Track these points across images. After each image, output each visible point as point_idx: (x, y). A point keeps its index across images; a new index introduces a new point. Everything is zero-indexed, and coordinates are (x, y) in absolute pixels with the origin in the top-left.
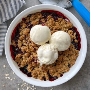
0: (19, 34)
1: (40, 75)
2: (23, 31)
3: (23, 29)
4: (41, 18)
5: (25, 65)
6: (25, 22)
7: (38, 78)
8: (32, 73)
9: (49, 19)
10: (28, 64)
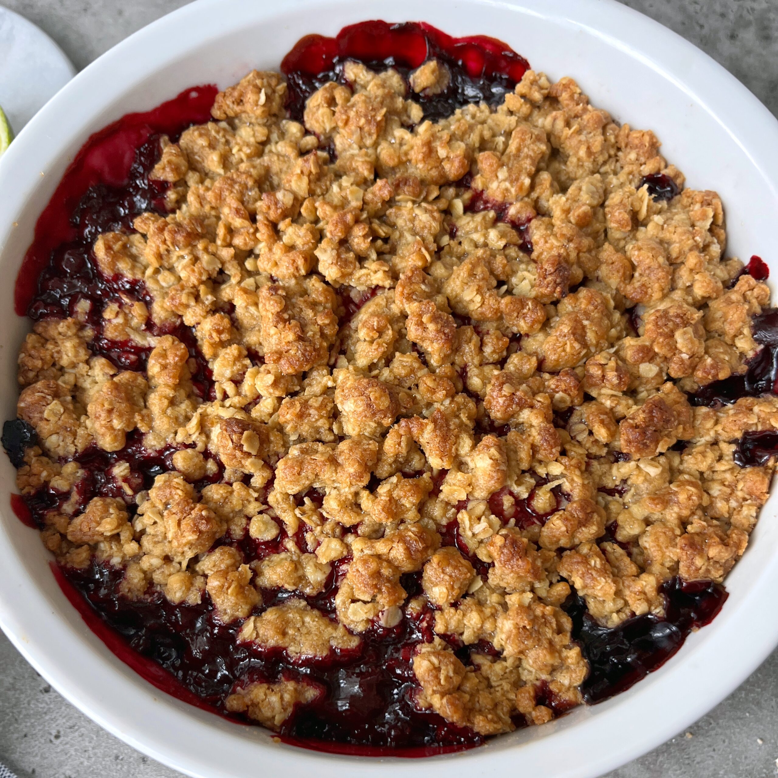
0: (182, 605)
1: (716, 490)
2: (158, 551)
3: (131, 548)
4: (89, 332)
5: (560, 631)
6: (68, 508)
7: (748, 511)
8: (675, 568)
9: (134, 258)
10: (561, 590)
